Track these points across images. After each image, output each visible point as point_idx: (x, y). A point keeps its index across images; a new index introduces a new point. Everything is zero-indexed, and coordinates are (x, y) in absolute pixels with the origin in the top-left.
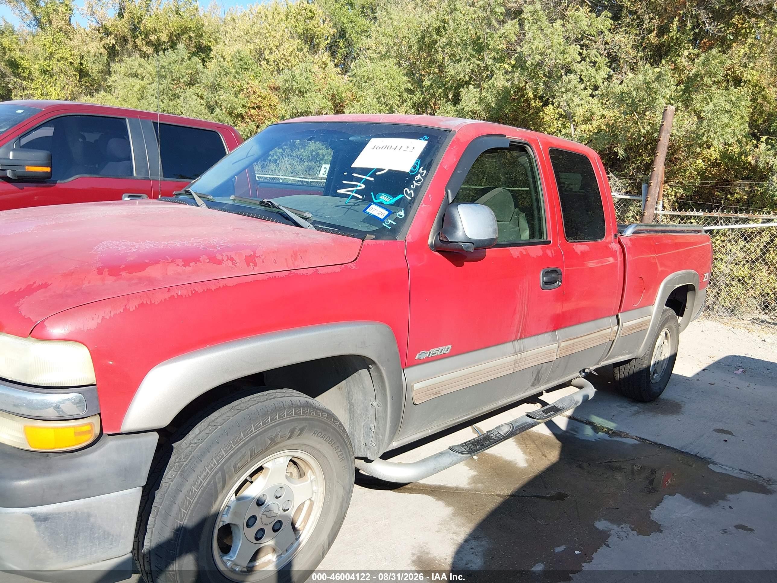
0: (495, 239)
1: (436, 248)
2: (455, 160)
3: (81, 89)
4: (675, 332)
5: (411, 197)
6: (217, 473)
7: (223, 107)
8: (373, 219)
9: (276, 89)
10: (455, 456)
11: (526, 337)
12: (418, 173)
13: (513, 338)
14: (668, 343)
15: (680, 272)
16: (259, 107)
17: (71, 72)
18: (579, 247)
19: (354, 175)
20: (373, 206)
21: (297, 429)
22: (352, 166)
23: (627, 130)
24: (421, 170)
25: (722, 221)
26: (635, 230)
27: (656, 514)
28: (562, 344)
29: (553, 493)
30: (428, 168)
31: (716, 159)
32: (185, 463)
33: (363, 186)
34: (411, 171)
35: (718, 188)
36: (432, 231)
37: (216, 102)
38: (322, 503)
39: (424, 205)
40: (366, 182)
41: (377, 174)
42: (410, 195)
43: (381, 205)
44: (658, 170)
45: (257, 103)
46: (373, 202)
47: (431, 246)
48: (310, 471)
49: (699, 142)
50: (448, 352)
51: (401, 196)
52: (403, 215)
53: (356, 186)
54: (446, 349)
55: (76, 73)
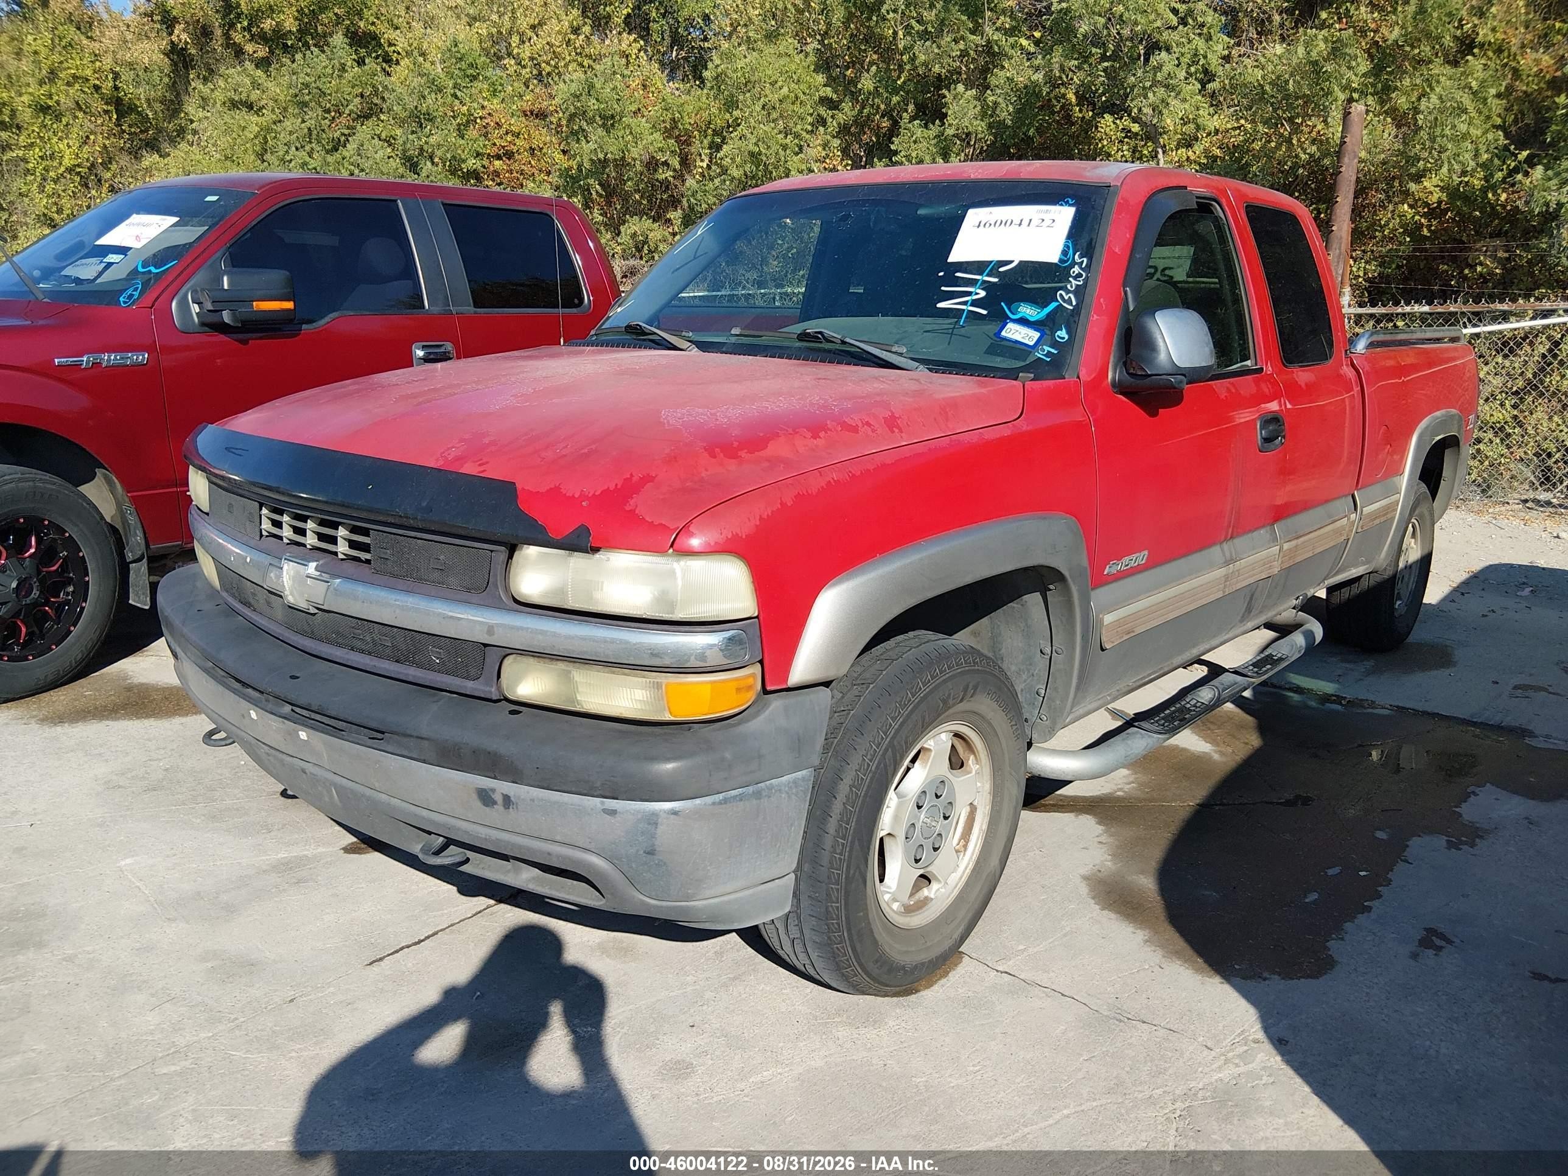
0: (1209, 368)
1: (1121, 388)
2: (1128, 236)
3: (122, 141)
4: (1428, 523)
5: (1072, 305)
6: (886, 750)
7: (436, 160)
8: (1017, 349)
9: (537, 116)
10: (1150, 736)
11: (1239, 535)
12: (1074, 264)
13: (1222, 539)
14: (1415, 543)
15: (1438, 413)
16: (510, 155)
17: (98, 106)
18: (1303, 375)
19: (958, 274)
20: (1010, 325)
21: (971, 687)
22: (949, 261)
23: (1269, 154)
24: (1076, 257)
25: (1465, 320)
26: (1370, 341)
27: (1469, 811)
28: (1286, 546)
29: (1288, 795)
30: (1089, 252)
31: (1440, 202)
32: (836, 740)
33: (983, 294)
34: (1061, 260)
35: (1443, 257)
36: (1112, 359)
37: (421, 149)
38: (988, 807)
39: (1095, 317)
40: (986, 286)
41: (1001, 269)
42: (1069, 302)
43: (1024, 322)
44: (1340, 229)
45: (503, 147)
46: (1009, 318)
47: (1113, 384)
48: (972, 757)
49: (1413, 170)
50: (1143, 562)
51: (1053, 305)
52: (1067, 337)
53: (969, 294)
54: (1140, 558)
55: (109, 108)
